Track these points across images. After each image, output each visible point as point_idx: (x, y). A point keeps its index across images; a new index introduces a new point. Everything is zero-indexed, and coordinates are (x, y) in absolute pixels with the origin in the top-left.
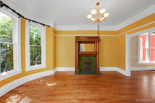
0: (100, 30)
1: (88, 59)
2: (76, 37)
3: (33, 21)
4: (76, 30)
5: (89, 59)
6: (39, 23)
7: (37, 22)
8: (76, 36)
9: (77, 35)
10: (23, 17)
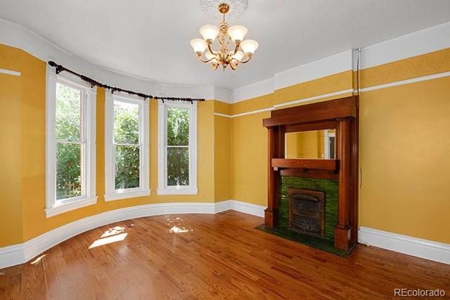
0: (362, 69)
1: (308, 187)
2: (272, 111)
3: (168, 99)
4: (273, 92)
5: (314, 187)
6: (179, 99)
7: (176, 99)
8: (273, 109)
9: (275, 106)
10: (151, 97)
